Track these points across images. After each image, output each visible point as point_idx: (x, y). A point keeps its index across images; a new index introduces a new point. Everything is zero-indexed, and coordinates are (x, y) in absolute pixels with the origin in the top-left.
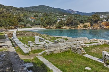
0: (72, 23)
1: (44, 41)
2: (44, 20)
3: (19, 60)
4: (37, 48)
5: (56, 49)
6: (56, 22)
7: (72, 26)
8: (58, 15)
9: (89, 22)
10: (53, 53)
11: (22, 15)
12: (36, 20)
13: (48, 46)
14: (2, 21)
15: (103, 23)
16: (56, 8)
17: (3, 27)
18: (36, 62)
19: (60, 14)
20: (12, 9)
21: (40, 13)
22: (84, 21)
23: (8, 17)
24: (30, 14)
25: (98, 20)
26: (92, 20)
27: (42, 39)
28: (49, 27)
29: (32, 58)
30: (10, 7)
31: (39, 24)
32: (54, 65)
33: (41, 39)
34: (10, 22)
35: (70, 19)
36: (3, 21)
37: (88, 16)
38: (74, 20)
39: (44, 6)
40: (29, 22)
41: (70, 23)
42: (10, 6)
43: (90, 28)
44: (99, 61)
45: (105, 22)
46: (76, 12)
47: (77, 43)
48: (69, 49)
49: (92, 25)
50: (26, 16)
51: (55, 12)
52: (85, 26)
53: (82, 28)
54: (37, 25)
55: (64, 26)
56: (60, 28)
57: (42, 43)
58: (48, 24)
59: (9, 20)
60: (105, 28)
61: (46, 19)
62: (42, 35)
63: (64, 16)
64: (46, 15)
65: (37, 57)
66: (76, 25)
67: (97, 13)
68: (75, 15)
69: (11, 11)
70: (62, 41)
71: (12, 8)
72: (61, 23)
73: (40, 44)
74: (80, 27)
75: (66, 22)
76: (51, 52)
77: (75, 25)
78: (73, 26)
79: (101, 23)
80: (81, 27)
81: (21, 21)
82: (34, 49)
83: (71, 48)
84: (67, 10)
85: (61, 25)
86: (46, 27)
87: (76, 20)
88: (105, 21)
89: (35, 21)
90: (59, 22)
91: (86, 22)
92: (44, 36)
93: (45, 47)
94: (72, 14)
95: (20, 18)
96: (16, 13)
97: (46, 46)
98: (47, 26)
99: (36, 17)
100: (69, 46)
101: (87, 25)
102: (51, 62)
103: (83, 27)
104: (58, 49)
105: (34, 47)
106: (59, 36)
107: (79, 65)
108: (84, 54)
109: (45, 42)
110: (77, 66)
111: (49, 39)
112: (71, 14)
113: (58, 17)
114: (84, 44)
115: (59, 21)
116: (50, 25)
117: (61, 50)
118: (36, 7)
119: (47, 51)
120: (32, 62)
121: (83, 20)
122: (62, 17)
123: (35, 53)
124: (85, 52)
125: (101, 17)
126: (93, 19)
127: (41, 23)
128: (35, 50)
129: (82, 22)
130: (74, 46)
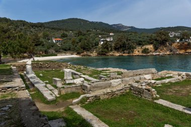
0: (123, 47)
1: (81, 77)
2: (77, 43)
3: (38, 117)
4: (69, 91)
5: (105, 91)
6: (97, 44)
7: (123, 51)
8: (100, 34)
9: (151, 43)
10: (99, 99)
11: (40, 35)
12: (64, 43)
13: (88, 86)
14: (7, 45)
15: (174, 45)
16: (97, 22)
17: (9, 55)
18: (70, 117)
19: (103, 33)
20: (24, 25)
21: (71, 31)
22: (143, 43)
23: (18, 37)
24: (54, 33)
25: (166, 40)
26: (156, 40)
27: (77, 74)
28: (85, 53)
29: (62, 109)
30: (21, 23)
31: (69, 50)
32: (105, 122)
33: (75, 74)
34: (21, 46)
35: (120, 40)
36: (9, 45)
37: (149, 35)
38: (127, 40)
39: (77, 19)
40: (53, 46)
41: (121, 47)
42: (21, 21)
43: (154, 54)
44: (186, 111)
45: (178, 43)
46: (129, 27)
47: (140, 79)
48: (128, 91)
49: (156, 49)
50: (47, 36)
51: (95, 29)
52: (145, 51)
53: (141, 54)
54: (65, 50)
55: (111, 50)
56: (105, 54)
57: (78, 81)
58: (84, 49)
59: (19, 42)
60: (177, 52)
61: (80, 41)
62: (75, 68)
63: (110, 34)
64: (80, 34)
65: (71, 106)
66: (131, 49)
67: (163, 28)
68: (129, 32)
69: (23, 28)
70: (114, 76)
71: (23, 23)
72: (106, 46)
73: (74, 84)
74: (137, 52)
75: (113, 45)
76: (96, 96)
77: (128, 49)
78: (125, 51)
79: (171, 45)
80: (139, 51)
81: (39, 45)
82: (63, 92)
83: (131, 89)
84: (114, 25)
85: (106, 50)
86: (82, 54)
87: (130, 40)
88: (178, 41)
89: (62, 45)
90: (102, 45)
91: (146, 44)
92: (80, 69)
93: (83, 88)
94: (124, 32)
95: (37, 39)
96: (31, 32)
97: (86, 87)
98: (82, 52)
99: (64, 37)
100: (128, 86)
101: (148, 49)
102: (98, 116)
103: (143, 52)
104: (109, 90)
105: (63, 88)
106: (105, 69)
107: (151, 120)
108: (157, 99)
109: (82, 79)
110: (147, 123)
111: (89, 73)
112: (121, 32)
113: (100, 36)
114: (153, 81)
115: (102, 43)
116: (88, 50)
117: (113, 93)
118: (63, 21)
119: (88, 95)
120: (63, 118)
121: (141, 41)
122: (107, 37)
123: (66, 99)
124: (158, 96)
125: (172, 35)
126: (158, 38)
127: (72, 47)
128: (66, 94)
129: (140, 44)
130: (136, 85)
